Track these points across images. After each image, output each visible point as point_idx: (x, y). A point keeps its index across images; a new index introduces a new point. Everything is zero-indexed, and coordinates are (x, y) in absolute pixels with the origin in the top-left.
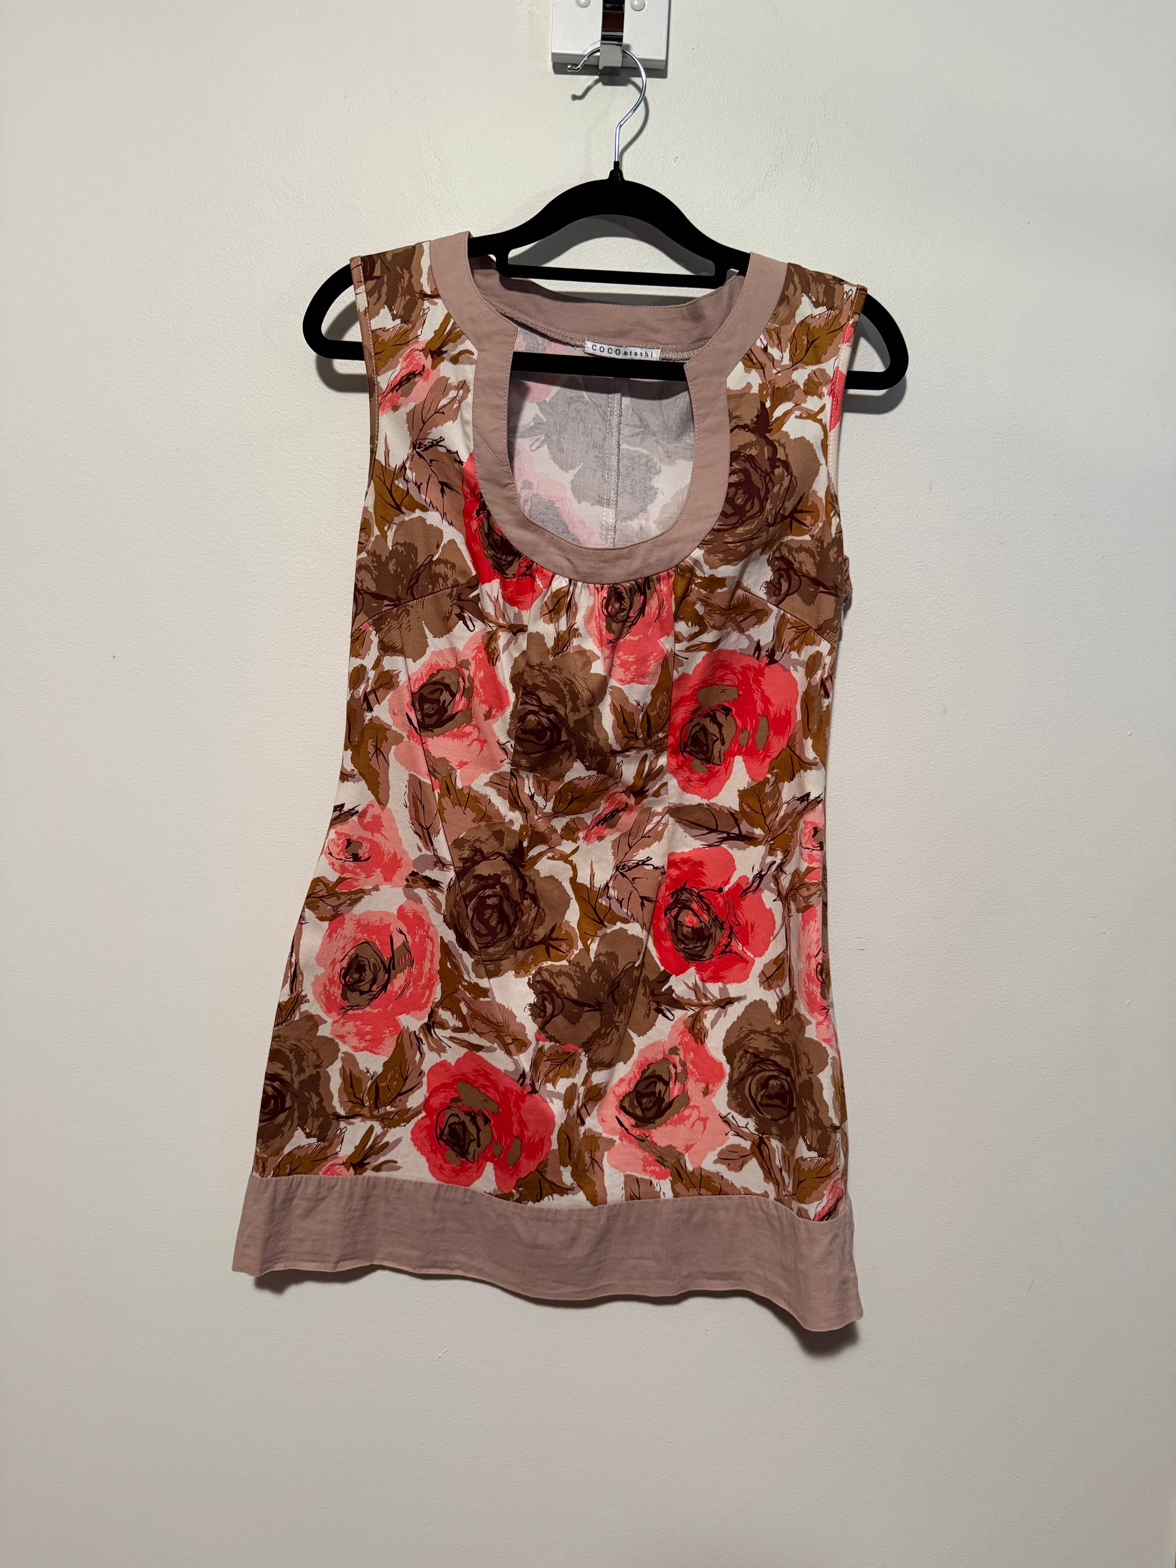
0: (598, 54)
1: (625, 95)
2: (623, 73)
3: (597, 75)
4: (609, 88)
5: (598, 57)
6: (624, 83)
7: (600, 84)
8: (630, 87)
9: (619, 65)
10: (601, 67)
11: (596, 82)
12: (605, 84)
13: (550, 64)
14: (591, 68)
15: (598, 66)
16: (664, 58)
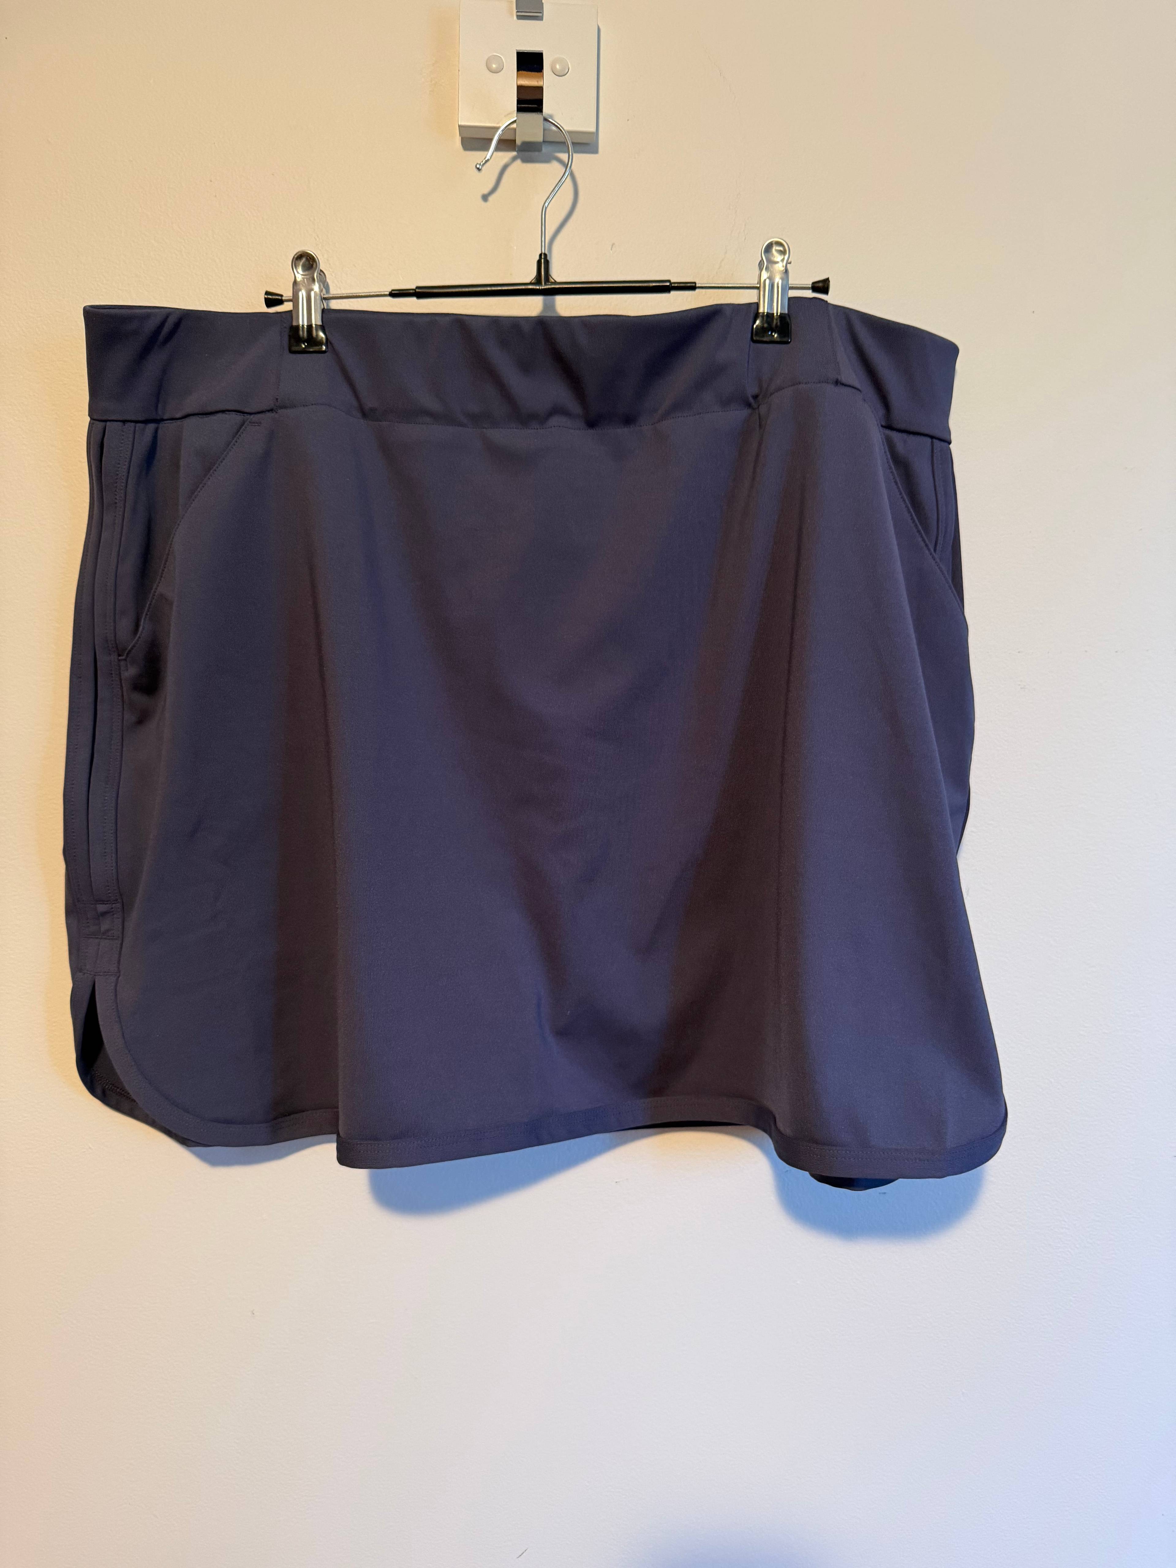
0: (514, 126)
1: (549, 172)
2: (545, 149)
3: (514, 150)
4: (530, 166)
5: (515, 130)
6: (547, 160)
7: (519, 162)
8: (555, 165)
9: (541, 139)
10: (518, 142)
11: (514, 159)
12: (525, 160)
13: (458, 140)
14: (507, 143)
15: (515, 140)
16: (593, 129)
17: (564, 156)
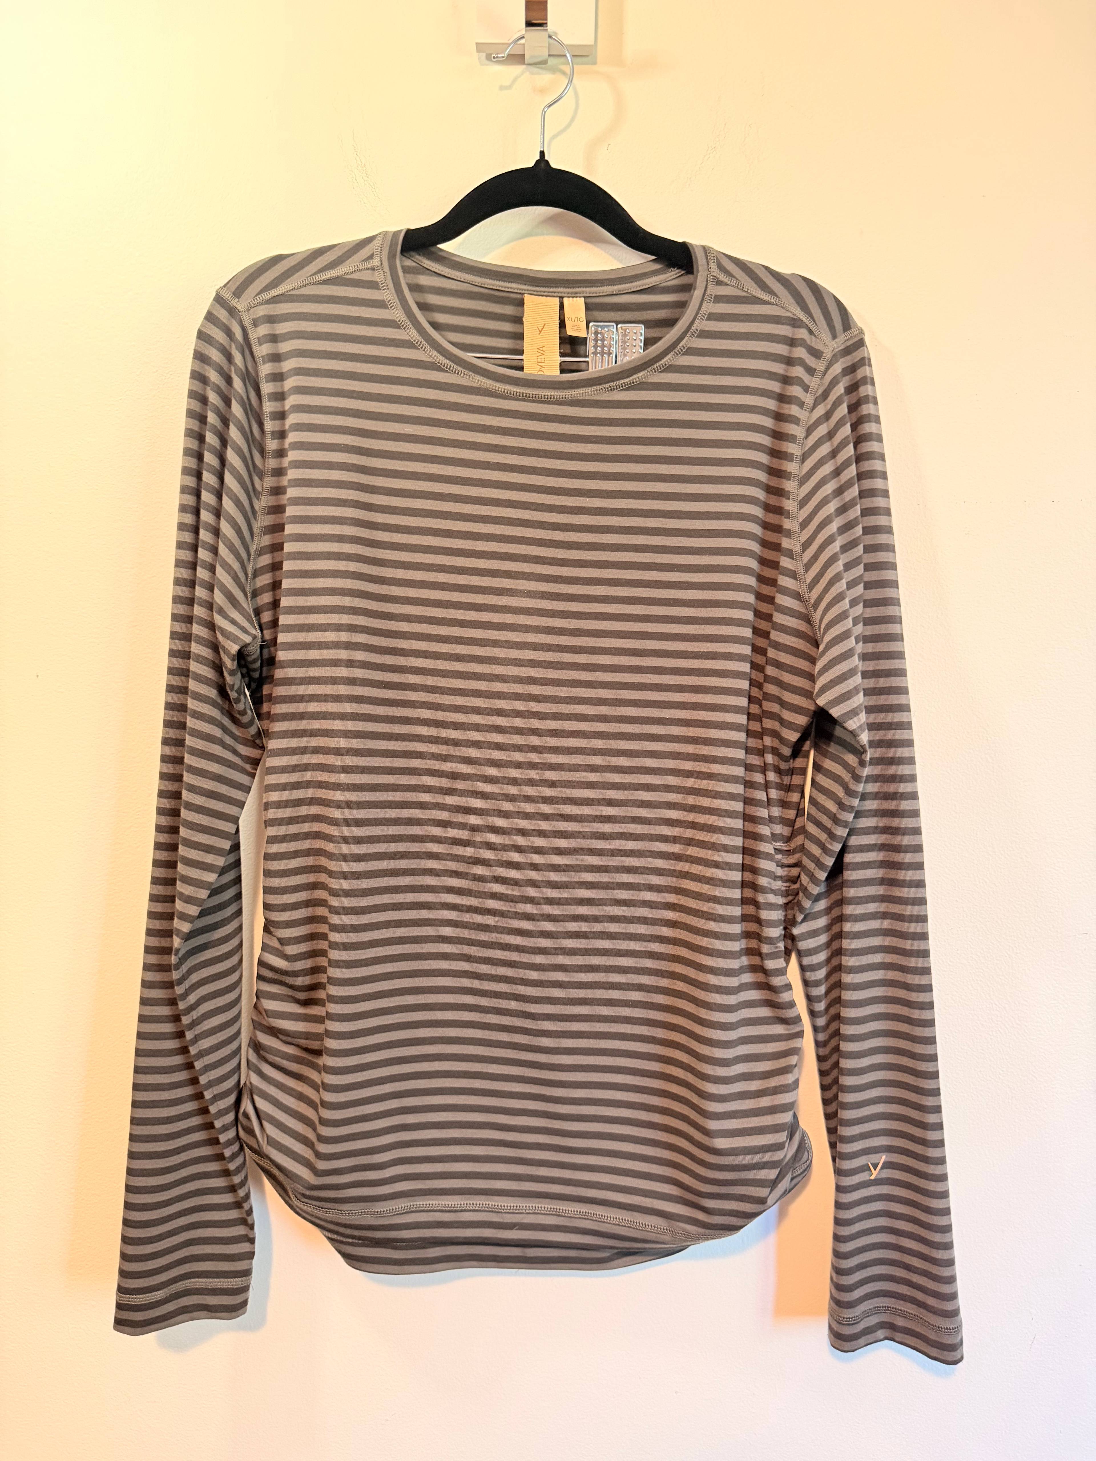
2: (550, 62)
4: (538, 77)
5: (524, 44)
6: (550, 71)
10: (526, 56)
11: (523, 72)
12: (533, 72)
13: (475, 54)
14: (518, 58)
15: (524, 55)
16: (592, 43)
17: (567, 69)
